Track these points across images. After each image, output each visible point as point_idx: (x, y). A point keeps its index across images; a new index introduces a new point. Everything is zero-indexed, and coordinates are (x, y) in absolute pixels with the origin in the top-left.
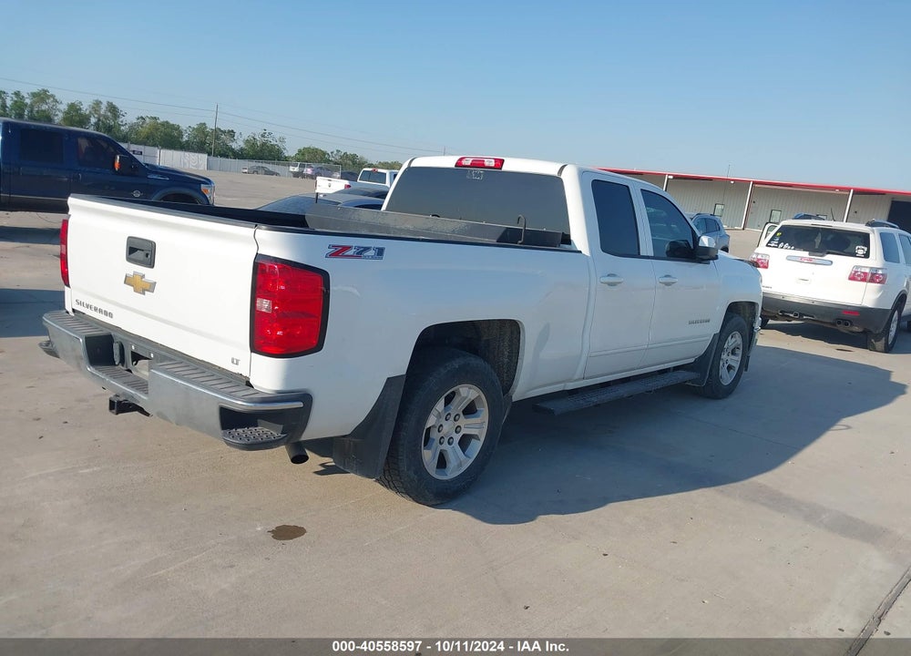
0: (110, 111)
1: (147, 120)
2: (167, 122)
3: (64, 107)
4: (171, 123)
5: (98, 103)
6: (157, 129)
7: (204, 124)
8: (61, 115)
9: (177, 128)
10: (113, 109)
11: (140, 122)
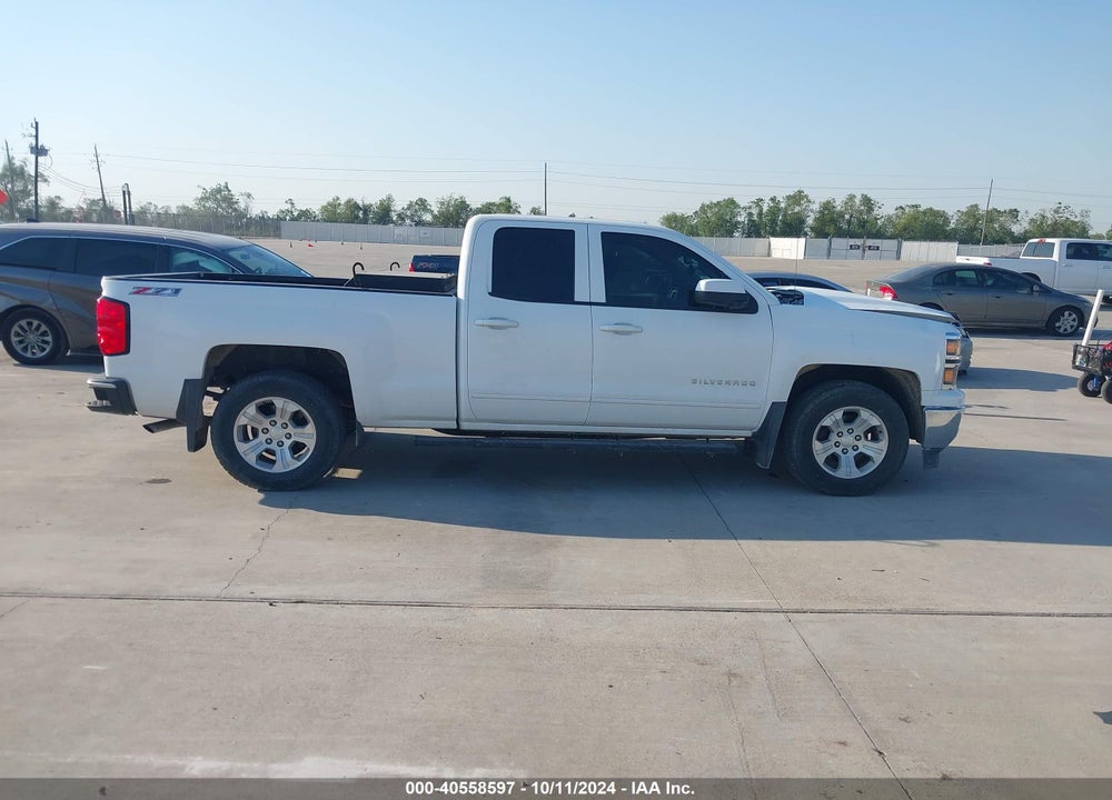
0: (863, 204)
1: (907, 210)
2: (931, 209)
3: (816, 207)
4: (936, 208)
5: (852, 197)
6: (916, 219)
7: (976, 206)
8: (812, 216)
9: (942, 215)
10: (867, 201)
11: (900, 212)
